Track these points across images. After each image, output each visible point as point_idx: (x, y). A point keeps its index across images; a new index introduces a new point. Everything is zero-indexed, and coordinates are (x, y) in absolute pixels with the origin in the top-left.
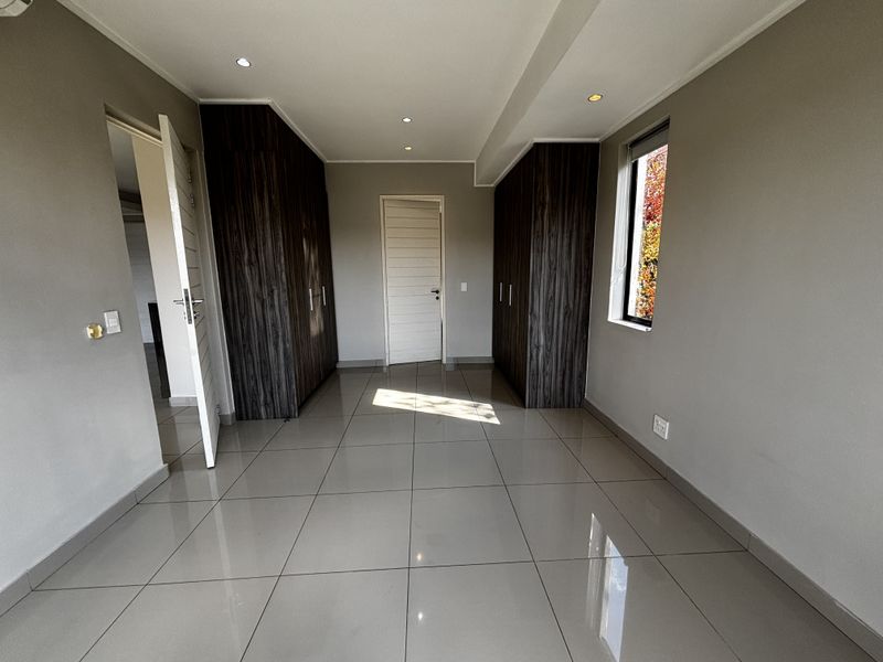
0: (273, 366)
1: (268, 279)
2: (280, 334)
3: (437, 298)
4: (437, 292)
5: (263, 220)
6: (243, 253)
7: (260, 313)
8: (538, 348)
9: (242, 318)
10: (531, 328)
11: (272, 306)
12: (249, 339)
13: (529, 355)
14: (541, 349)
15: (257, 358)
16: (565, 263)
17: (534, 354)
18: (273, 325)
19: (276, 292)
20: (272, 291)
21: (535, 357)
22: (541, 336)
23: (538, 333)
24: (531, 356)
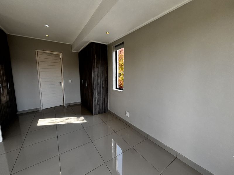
3: (61, 85)
4: (61, 83)
10: (94, 92)
16: (101, 75)
17: (95, 100)
21: (95, 101)
22: (97, 94)
23: (96, 94)
24: (94, 100)
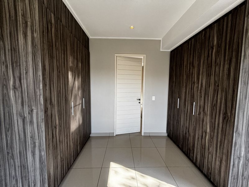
0: (31, 169)
1: (29, 101)
2: (37, 144)
4: (139, 100)
5: (27, 53)
6: (9, 80)
7: (21, 128)
8: (239, 158)
9: (7, 130)
10: (235, 143)
11: (31, 122)
12: (12, 148)
13: (232, 164)
14: (242, 159)
15: (18, 163)
17: (236, 163)
18: (31, 137)
19: (35, 111)
20: (32, 111)
21: (236, 165)
22: (243, 149)
23: (241, 147)
24: (234, 165)
